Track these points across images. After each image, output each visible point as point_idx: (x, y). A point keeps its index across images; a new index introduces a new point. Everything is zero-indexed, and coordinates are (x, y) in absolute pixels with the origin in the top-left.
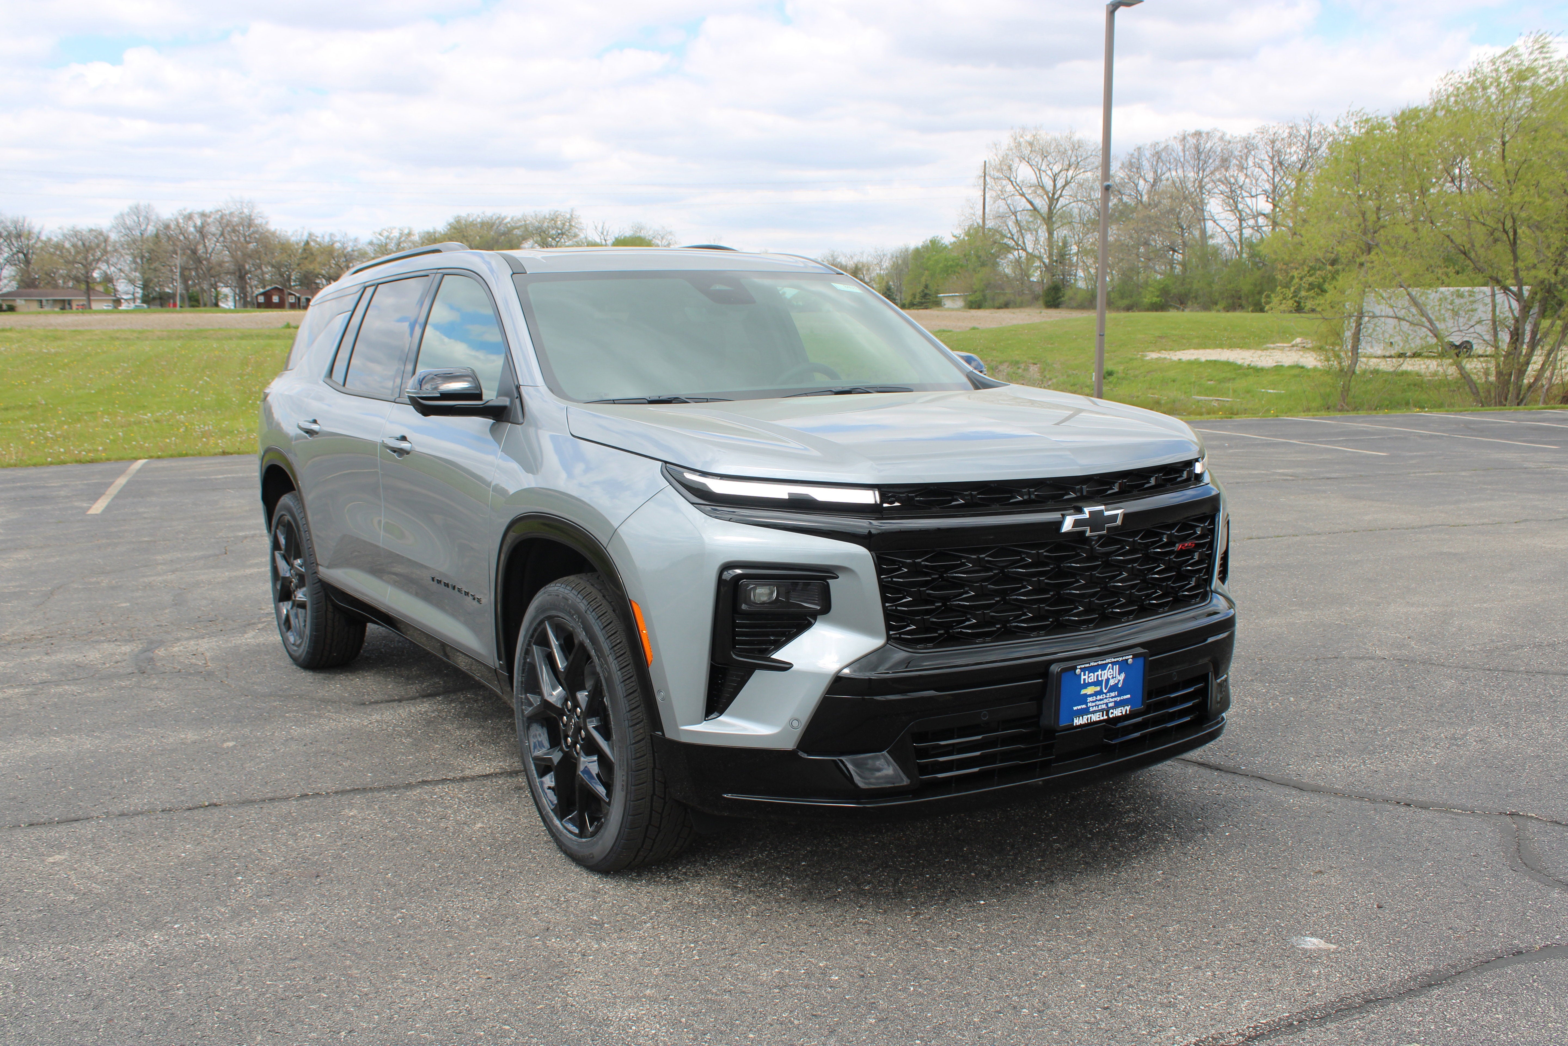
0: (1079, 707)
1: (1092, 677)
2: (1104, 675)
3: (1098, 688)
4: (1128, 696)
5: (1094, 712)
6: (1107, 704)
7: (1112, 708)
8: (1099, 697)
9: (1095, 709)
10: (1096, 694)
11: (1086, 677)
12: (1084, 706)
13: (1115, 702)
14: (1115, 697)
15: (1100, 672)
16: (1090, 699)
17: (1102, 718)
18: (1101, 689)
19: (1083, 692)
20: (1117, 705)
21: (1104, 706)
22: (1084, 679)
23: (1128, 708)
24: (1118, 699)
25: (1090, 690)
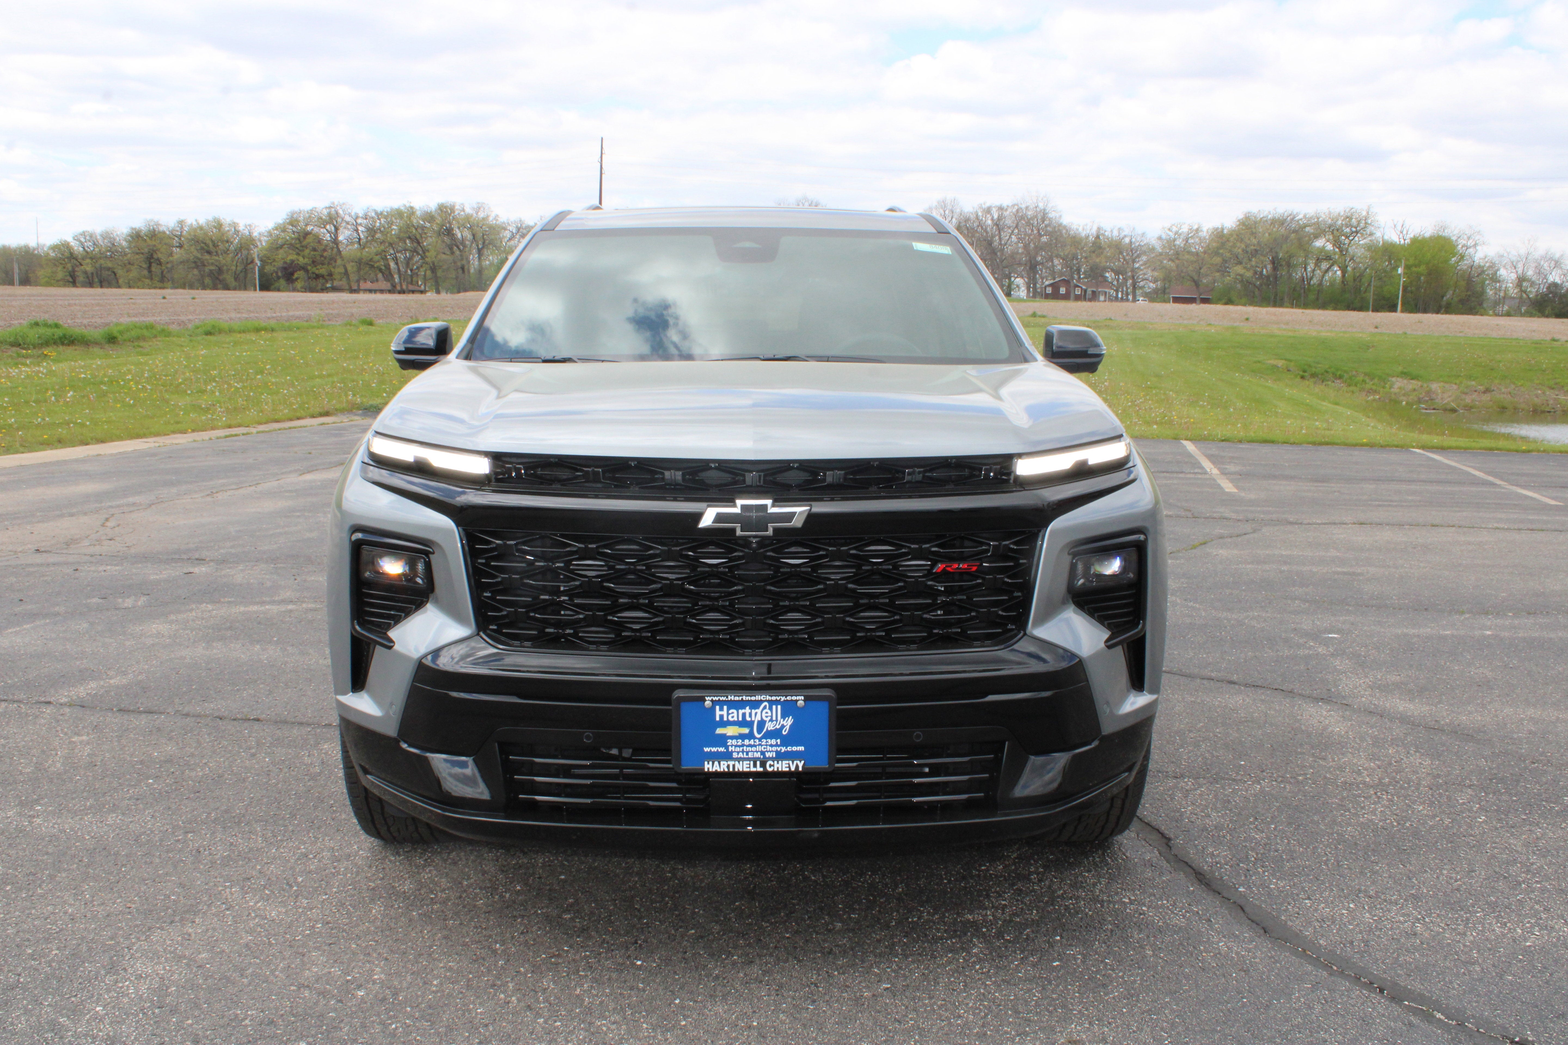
0: (714, 749)
1: (734, 715)
2: (757, 715)
3: (746, 731)
4: (802, 748)
5: (739, 760)
6: (763, 753)
7: (773, 759)
8: (747, 742)
9: (741, 755)
10: (742, 737)
11: (725, 713)
12: (722, 749)
13: (777, 752)
14: (777, 745)
15: (747, 710)
16: (730, 742)
17: (753, 769)
18: (752, 731)
19: (719, 731)
20: (780, 756)
21: (758, 755)
22: (721, 716)
23: (801, 765)
24: (783, 749)
25: (731, 731)
